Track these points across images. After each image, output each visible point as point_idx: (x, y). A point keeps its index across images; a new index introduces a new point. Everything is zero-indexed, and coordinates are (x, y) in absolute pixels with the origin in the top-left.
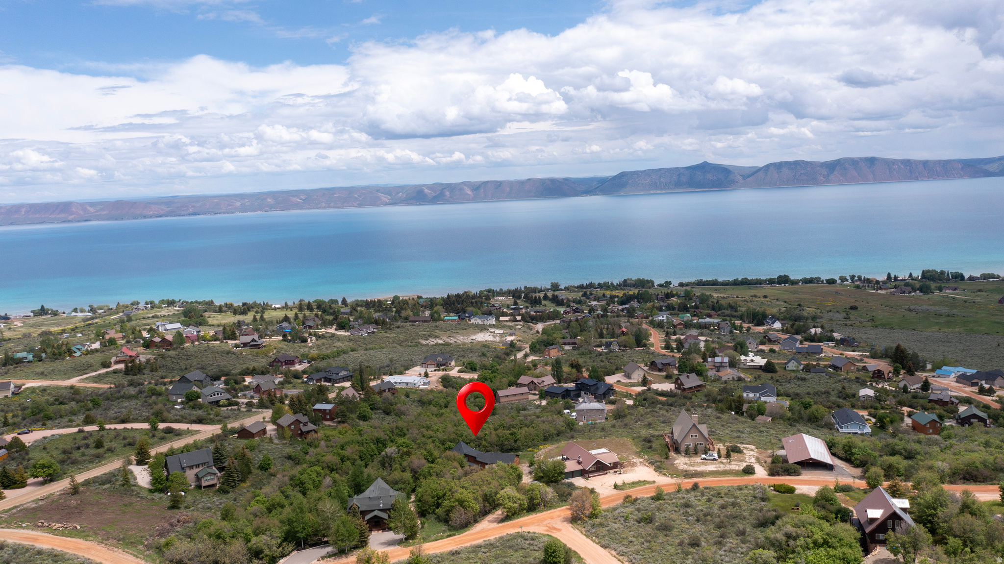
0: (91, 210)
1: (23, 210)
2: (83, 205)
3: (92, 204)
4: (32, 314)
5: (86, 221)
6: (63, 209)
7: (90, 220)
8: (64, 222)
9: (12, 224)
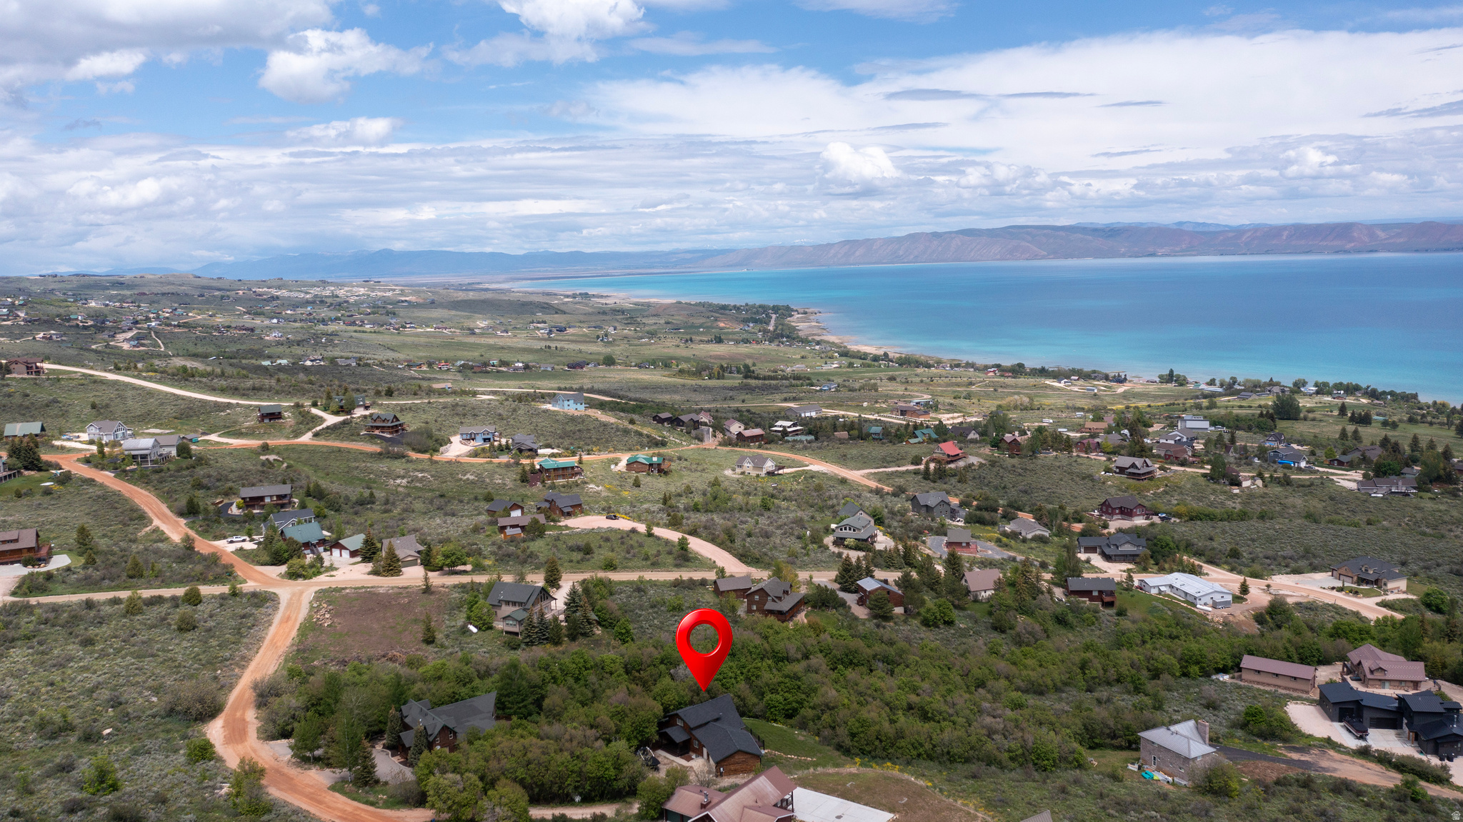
0: (1382, 235)
1: (1286, 233)
2: (1370, 229)
3: (1385, 227)
4: (1158, 380)
5: (1371, 251)
6: (1340, 233)
7: (1376, 251)
8: (1337, 252)
9: (1267, 252)
